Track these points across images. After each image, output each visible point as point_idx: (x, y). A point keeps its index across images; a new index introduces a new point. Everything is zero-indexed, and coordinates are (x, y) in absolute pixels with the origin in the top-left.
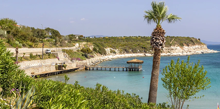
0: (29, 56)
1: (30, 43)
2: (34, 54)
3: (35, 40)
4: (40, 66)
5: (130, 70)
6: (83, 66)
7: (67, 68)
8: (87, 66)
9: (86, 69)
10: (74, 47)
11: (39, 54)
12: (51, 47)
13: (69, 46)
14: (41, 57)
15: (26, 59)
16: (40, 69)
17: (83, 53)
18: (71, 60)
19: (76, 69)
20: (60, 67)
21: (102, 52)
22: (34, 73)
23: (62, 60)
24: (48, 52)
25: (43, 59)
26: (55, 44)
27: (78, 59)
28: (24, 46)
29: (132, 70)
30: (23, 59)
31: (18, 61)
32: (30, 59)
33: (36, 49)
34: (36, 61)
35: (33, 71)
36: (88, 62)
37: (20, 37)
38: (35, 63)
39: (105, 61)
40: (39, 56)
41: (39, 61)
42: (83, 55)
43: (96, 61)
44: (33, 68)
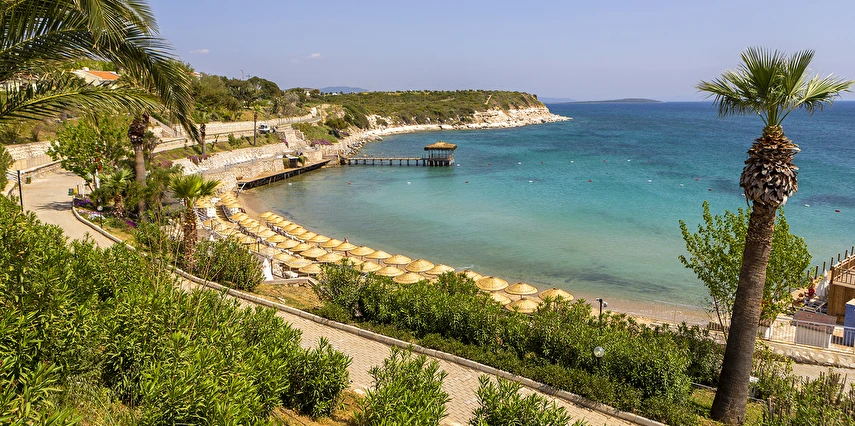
0: (227, 139)
1: (225, 111)
2: (237, 136)
3: (234, 105)
4: (253, 162)
6: (337, 156)
7: (308, 164)
8: (344, 156)
9: (342, 162)
10: (309, 116)
11: (246, 135)
12: (268, 118)
13: (300, 115)
14: (252, 142)
15: (222, 147)
16: (254, 169)
17: (331, 129)
18: (311, 146)
19: (323, 164)
20: (292, 163)
21: (363, 124)
22: (241, 178)
24: (265, 129)
25: (256, 146)
26: (274, 112)
27: (323, 142)
28: (214, 118)
29: (436, 165)
30: (215, 148)
31: (206, 153)
32: (228, 146)
33: (239, 123)
34: (243, 151)
35: (238, 174)
36: (341, 146)
37: (204, 100)
38: (242, 155)
39: (370, 141)
40: (248, 138)
41: (249, 149)
42: (330, 133)
43: (354, 143)
44: (238, 165)
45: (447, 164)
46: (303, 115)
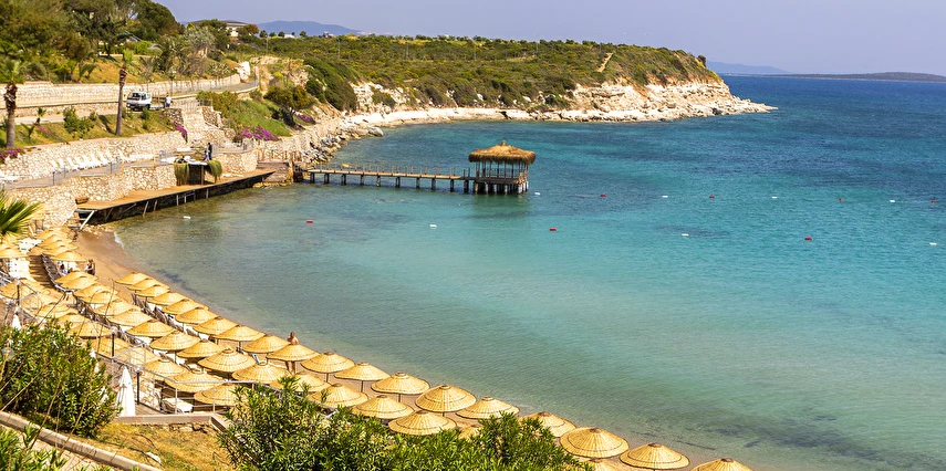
0: (60, 119)
1: (62, 62)
2: (82, 114)
3: (80, 48)
4: (112, 169)
5: (481, 191)
6: (288, 165)
7: (227, 177)
8: (303, 165)
9: (298, 177)
10: (235, 80)
11: (100, 111)
12: (148, 79)
13: (214, 76)
14: (107, 127)
15: (50, 134)
16: (113, 183)
17: (277, 108)
18: (235, 140)
19: (258, 179)
20: (192, 174)
21: (344, 101)
22: (86, 200)
23: (199, 137)
24: (141, 102)
25: (121, 136)
26: (162, 66)
27: (262, 134)
28: (35, 74)
29: (491, 191)
30: (35, 135)
31: (17, 144)
32: (64, 134)
33: (86, 87)
34: (93, 144)
35: (81, 192)
36: (296, 144)
37: (18, 35)
38: (90, 154)
39: (357, 137)
40: (103, 118)
41: (105, 141)
42: (276, 116)
43: (324, 138)
44: (82, 174)
45: (514, 191)
46: (220, 76)
